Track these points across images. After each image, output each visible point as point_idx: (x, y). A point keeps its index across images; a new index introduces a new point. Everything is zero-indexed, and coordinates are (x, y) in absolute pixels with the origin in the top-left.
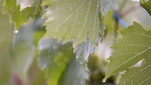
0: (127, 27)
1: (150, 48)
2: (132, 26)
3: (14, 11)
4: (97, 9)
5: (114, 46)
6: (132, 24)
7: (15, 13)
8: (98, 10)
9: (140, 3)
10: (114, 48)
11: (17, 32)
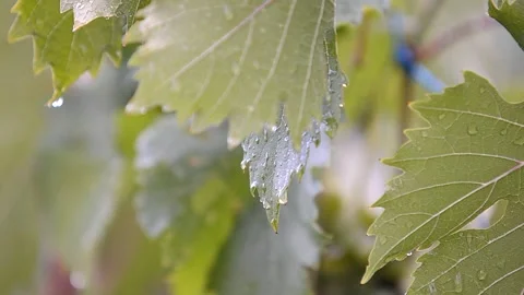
0: (443, 92)
1: (523, 163)
2: (460, 87)
3: (51, 33)
4: (321, 17)
5: (397, 157)
6: (462, 81)
7: (53, 38)
8: (322, 21)
9: (487, 8)
10: (398, 163)
11: (59, 103)
